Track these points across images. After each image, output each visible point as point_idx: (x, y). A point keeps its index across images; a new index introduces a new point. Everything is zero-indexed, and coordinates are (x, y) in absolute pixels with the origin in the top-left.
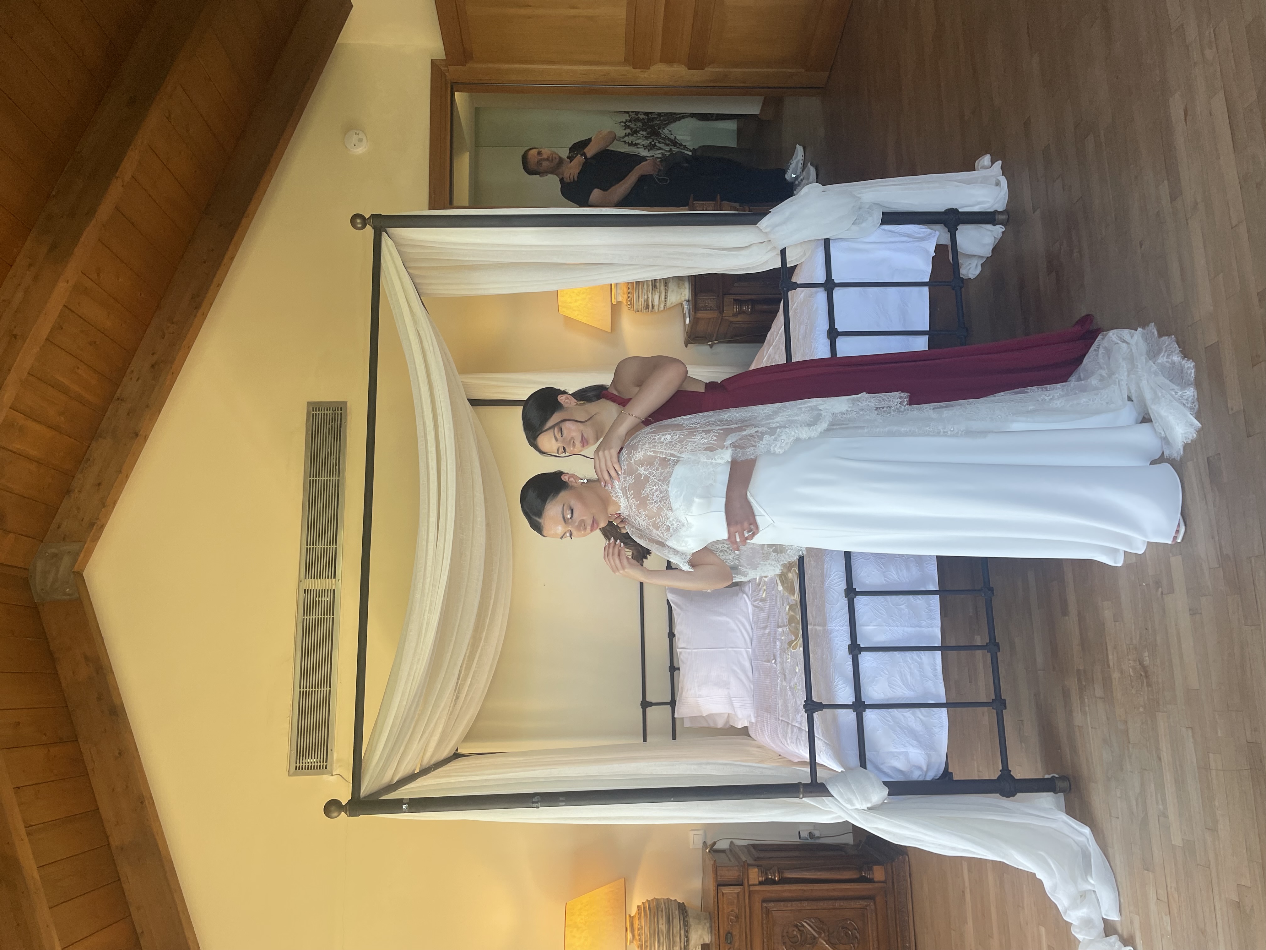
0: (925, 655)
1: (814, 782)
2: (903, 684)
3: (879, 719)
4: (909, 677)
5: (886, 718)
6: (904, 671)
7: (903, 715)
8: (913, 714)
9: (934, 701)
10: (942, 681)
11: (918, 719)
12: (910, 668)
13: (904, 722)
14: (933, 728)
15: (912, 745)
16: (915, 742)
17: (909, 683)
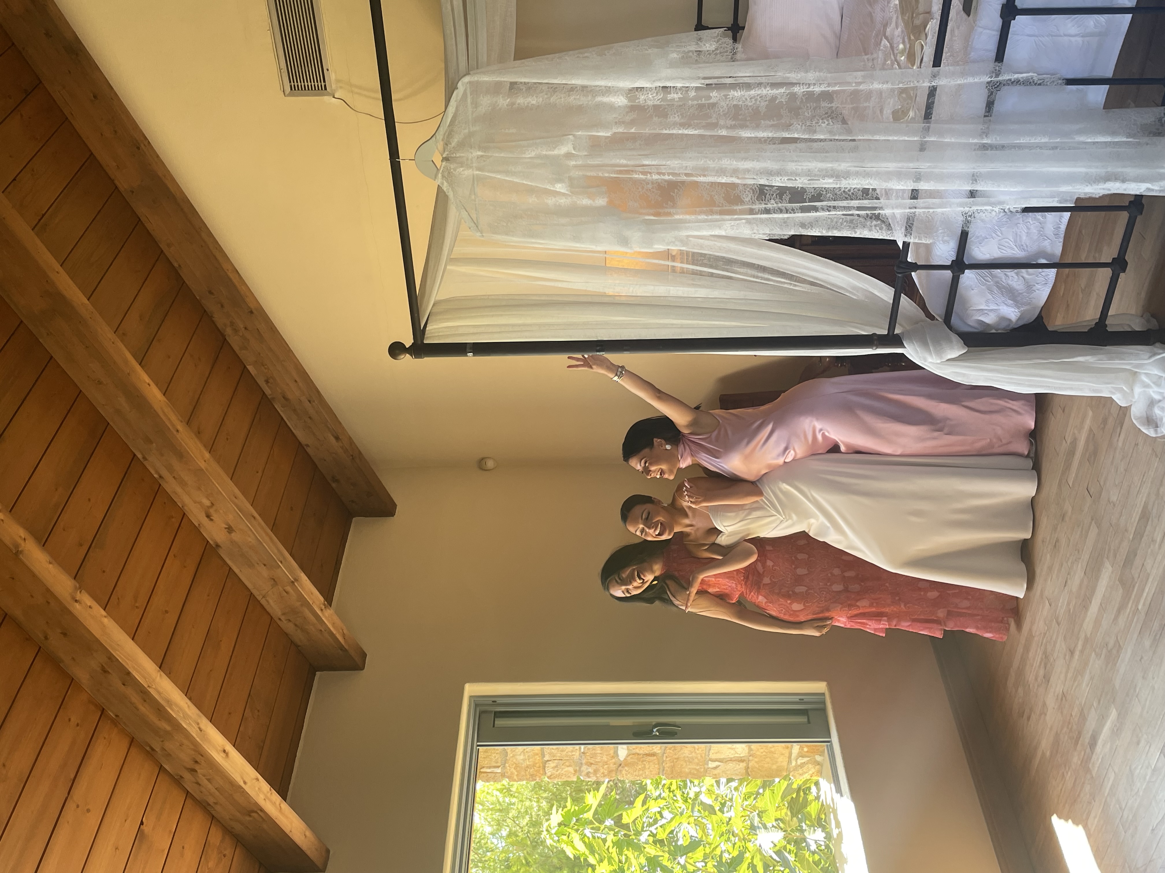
0: (1050, 216)
1: (891, 333)
2: (1016, 246)
3: (977, 278)
4: (1024, 238)
5: (986, 278)
6: (1020, 232)
7: (1005, 274)
8: (1017, 274)
9: (1047, 260)
10: (1062, 240)
11: (1021, 278)
12: (1028, 228)
13: (1004, 281)
14: (1036, 285)
15: (1005, 304)
16: (1011, 302)
17: (1023, 244)
